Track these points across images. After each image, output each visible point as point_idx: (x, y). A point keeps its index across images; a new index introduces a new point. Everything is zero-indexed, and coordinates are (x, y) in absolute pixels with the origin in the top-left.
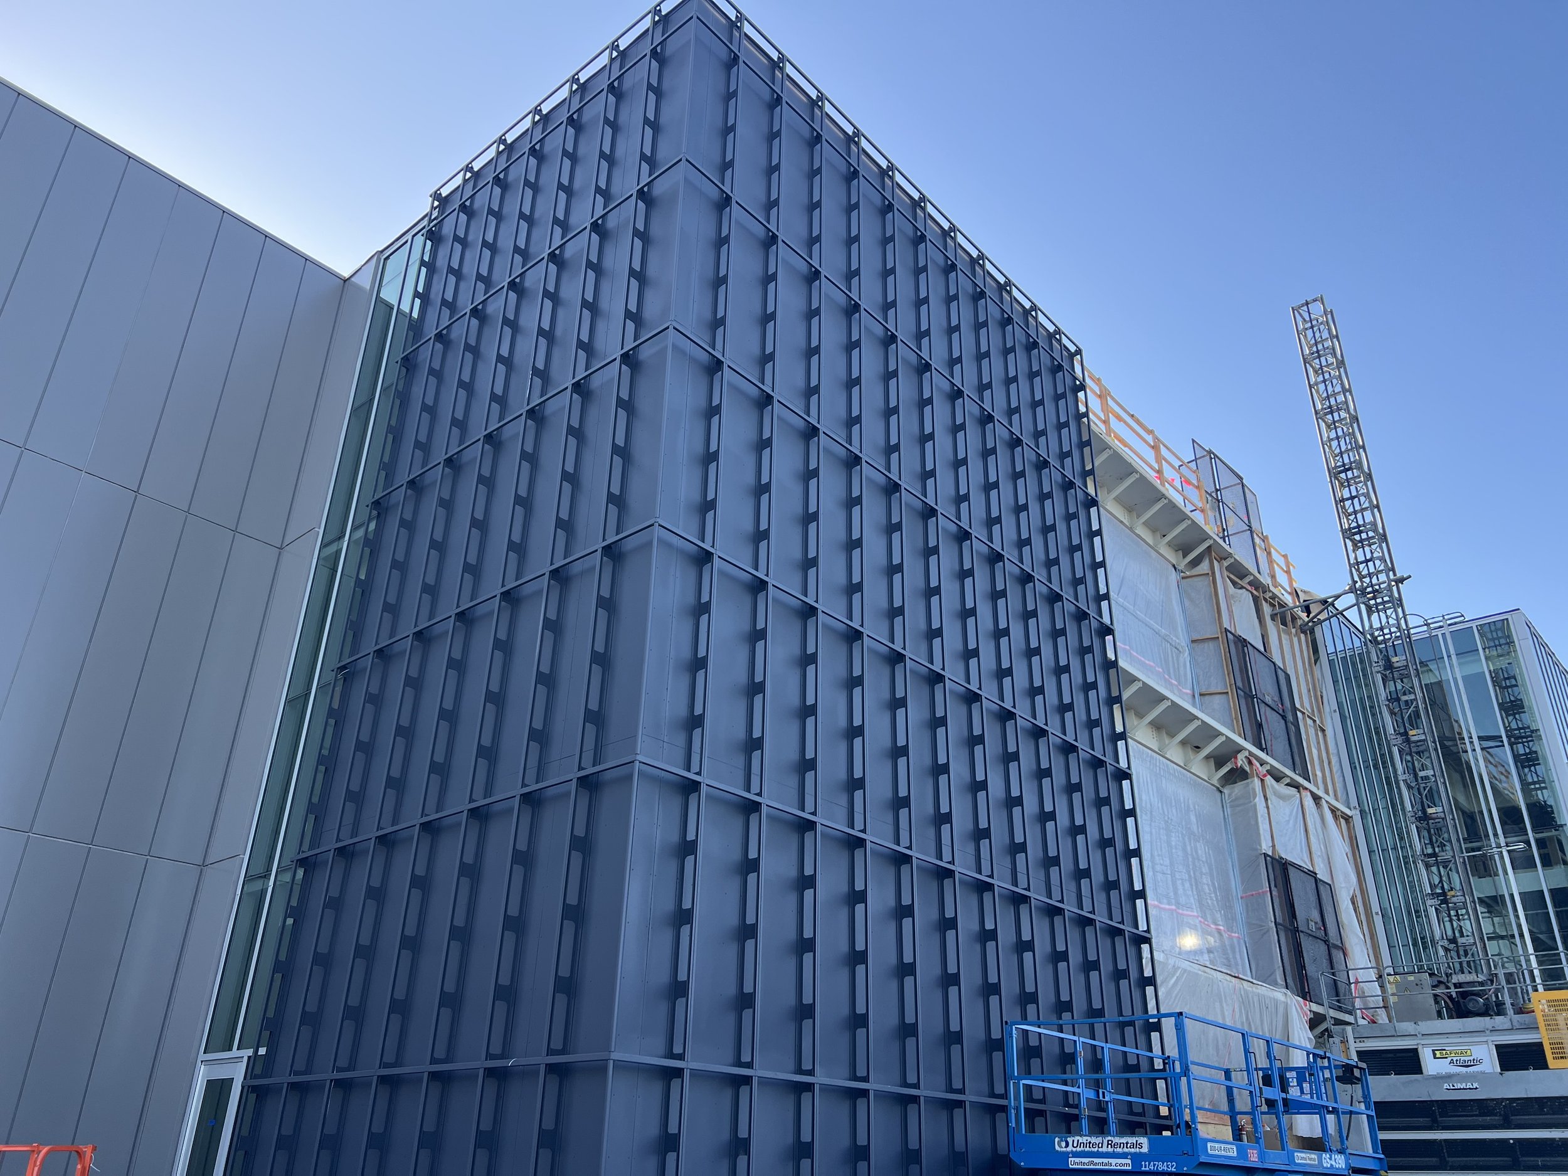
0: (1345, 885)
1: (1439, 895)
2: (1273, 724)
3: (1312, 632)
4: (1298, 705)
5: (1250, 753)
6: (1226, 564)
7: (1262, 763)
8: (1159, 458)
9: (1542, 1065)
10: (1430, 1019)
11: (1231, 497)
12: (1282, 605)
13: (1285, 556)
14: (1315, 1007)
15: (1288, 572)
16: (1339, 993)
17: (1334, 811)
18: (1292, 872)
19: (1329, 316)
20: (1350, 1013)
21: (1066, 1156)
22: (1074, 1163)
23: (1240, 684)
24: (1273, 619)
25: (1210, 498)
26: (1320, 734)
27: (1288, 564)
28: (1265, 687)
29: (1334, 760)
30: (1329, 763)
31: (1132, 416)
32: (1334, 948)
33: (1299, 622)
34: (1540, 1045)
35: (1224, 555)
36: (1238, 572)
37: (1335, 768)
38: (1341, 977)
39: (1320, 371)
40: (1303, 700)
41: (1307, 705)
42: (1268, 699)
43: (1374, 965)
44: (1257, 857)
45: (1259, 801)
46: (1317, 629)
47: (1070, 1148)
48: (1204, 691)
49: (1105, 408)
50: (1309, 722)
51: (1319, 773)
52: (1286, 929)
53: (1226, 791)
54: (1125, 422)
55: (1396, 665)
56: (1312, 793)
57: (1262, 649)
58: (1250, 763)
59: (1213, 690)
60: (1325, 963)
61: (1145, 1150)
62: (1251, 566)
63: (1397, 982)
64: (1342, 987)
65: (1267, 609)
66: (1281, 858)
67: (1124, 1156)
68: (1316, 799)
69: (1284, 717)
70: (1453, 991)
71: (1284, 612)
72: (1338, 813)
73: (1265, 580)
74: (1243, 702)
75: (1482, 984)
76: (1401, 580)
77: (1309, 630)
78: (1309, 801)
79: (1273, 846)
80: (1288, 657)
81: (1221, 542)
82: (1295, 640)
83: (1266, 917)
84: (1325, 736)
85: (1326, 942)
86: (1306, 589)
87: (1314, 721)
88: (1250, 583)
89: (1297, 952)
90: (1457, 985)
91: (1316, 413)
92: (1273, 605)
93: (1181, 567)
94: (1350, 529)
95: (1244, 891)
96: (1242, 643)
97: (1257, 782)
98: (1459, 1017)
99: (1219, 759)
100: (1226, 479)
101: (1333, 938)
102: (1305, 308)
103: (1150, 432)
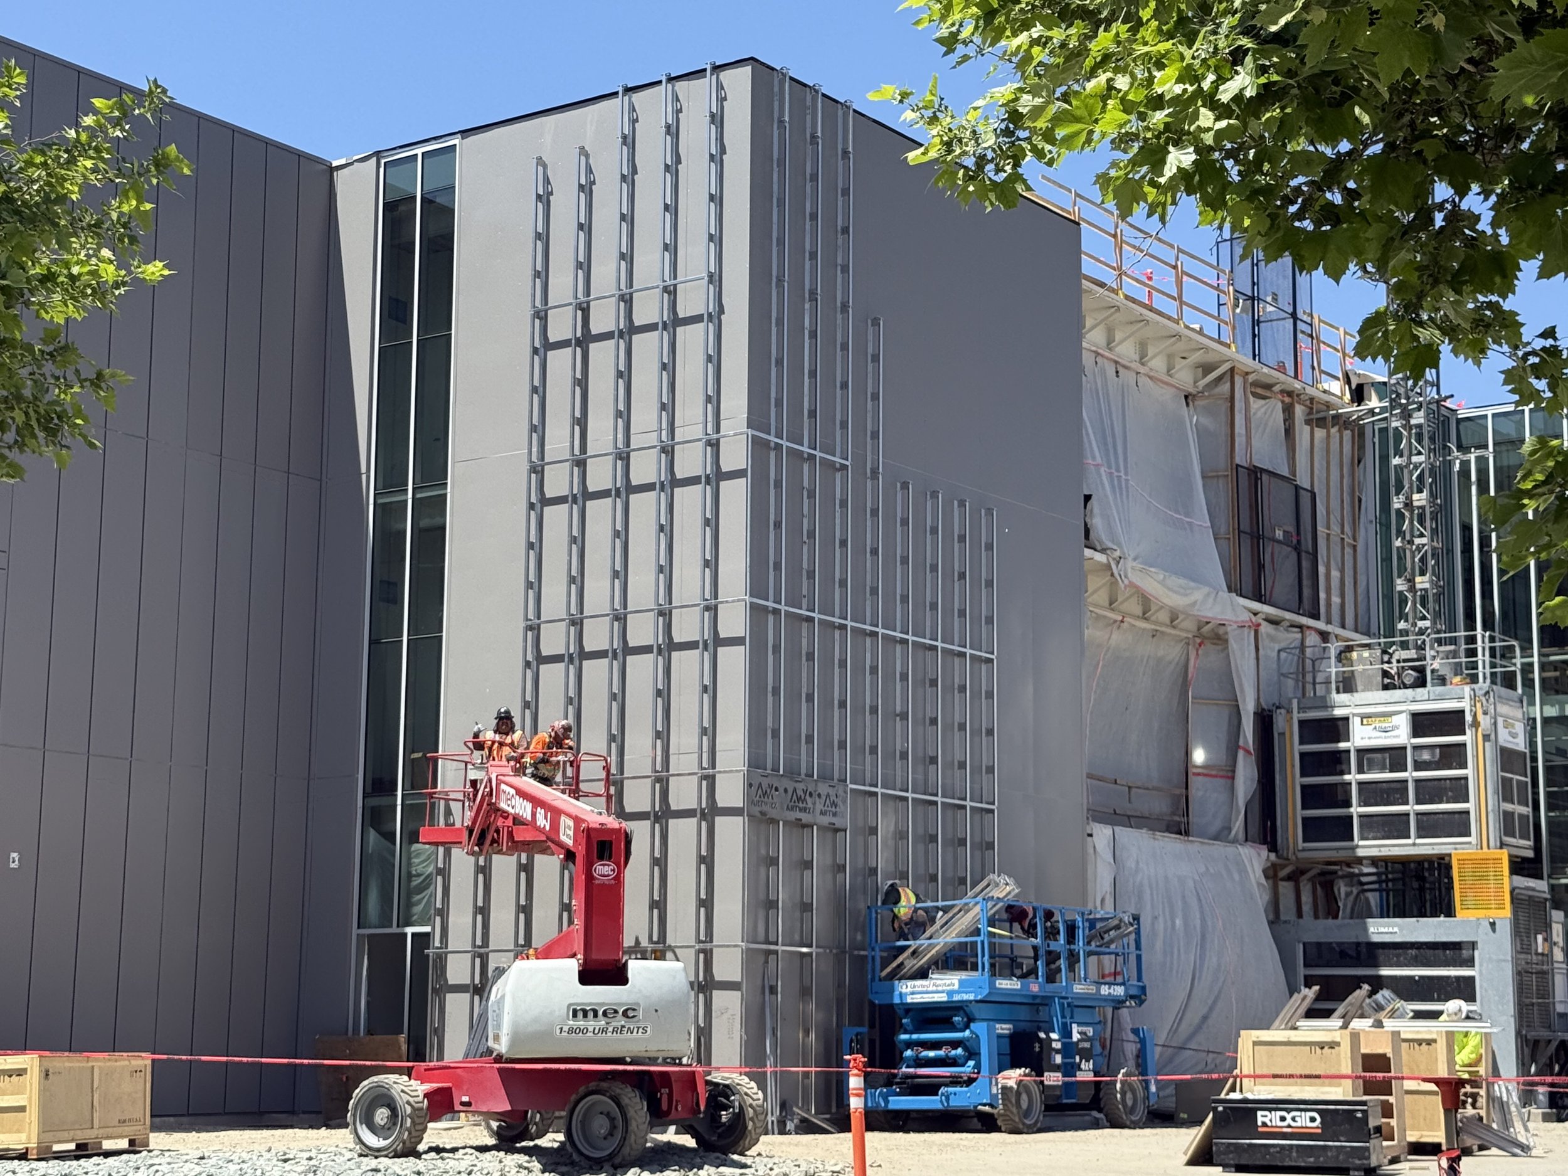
2: (1280, 561)
3: (1360, 425)
4: (1321, 526)
6: (1251, 379)
7: (1256, 613)
22: (909, 1000)
23: (1245, 527)
24: (1308, 424)
26: (1348, 551)
28: (1277, 516)
30: (1354, 583)
33: (1342, 419)
35: (1248, 370)
36: (1265, 384)
37: (1361, 588)
42: (1279, 534)
50: (1335, 539)
56: (1318, 631)
57: (1284, 472)
68: (1323, 634)
69: (1297, 549)
71: (1323, 417)
74: (1245, 544)
77: (1355, 426)
80: (1319, 468)
81: (1245, 359)
84: (1354, 551)
87: (1342, 538)
88: (1281, 392)
92: (1309, 407)
93: (1199, 388)
96: (1256, 473)
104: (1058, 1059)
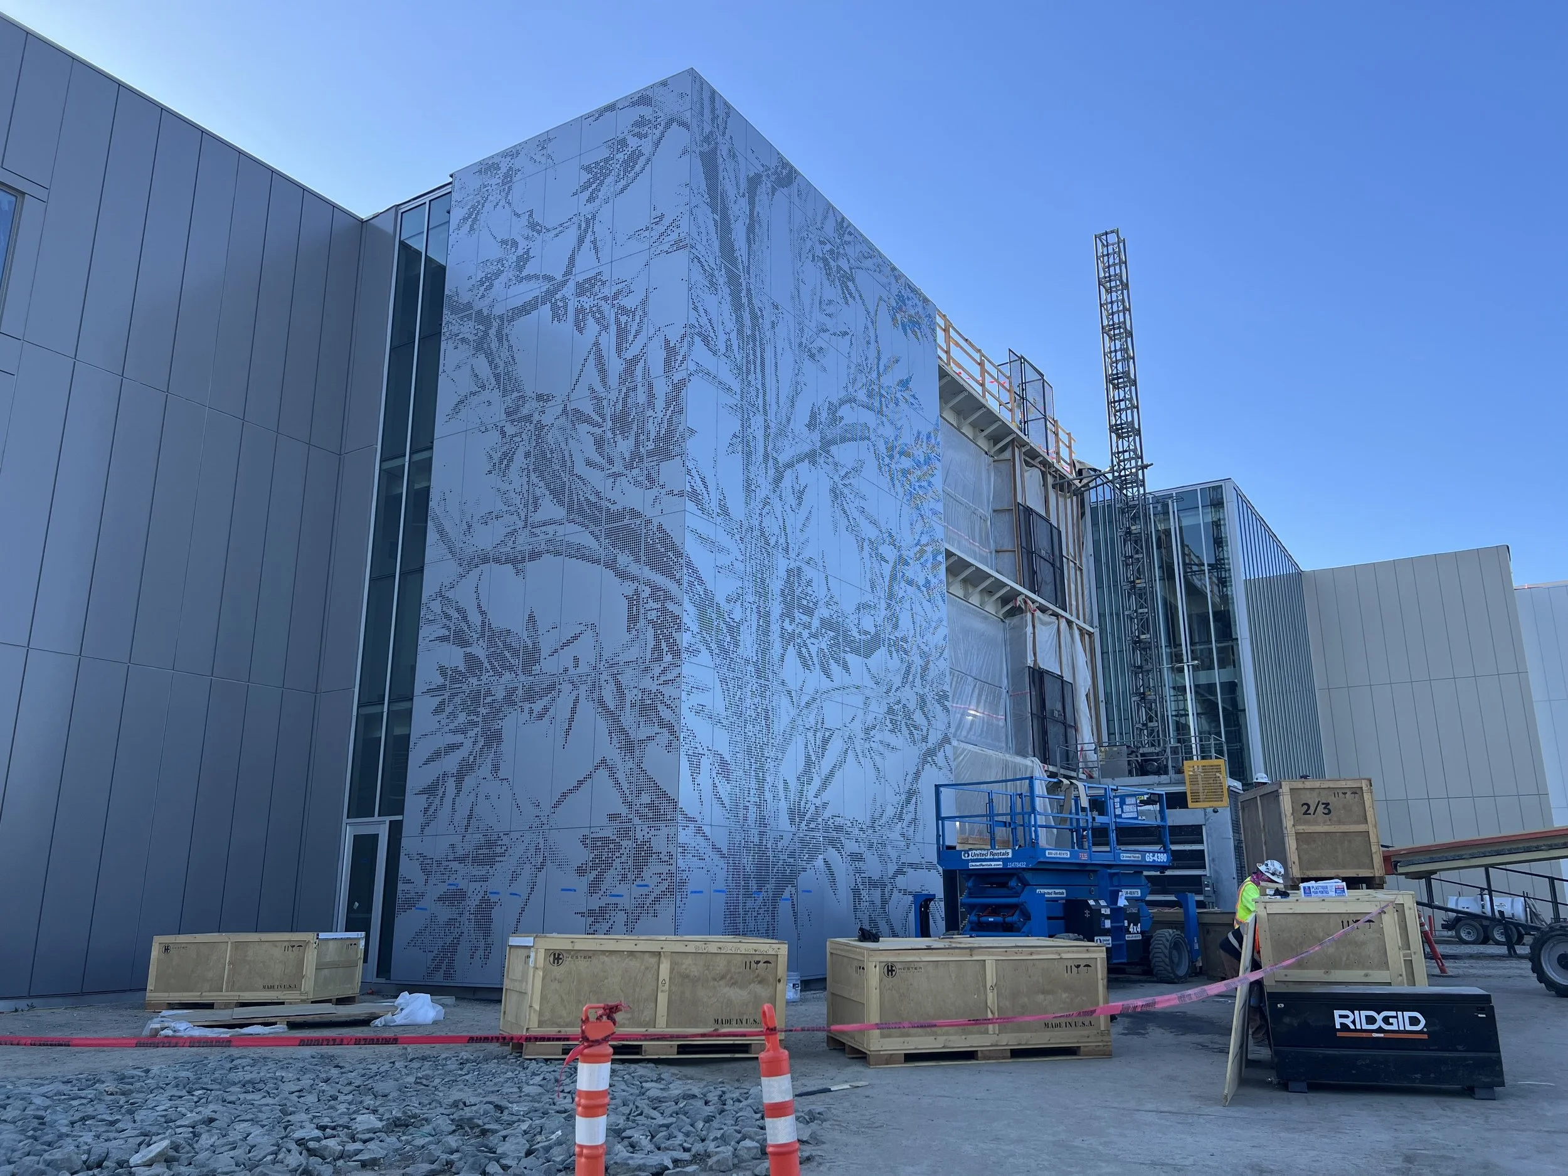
0: (1083, 683)
1: (1141, 694)
2: (1045, 572)
3: (1082, 494)
4: (1064, 553)
5: (1026, 596)
6: (1024, 450)
7: (1034, 602)
8: (983, 371)
9: (1184, 805)
10: (1124, 776)
11: (1032, 394)
12: (1062, 477)
13: (1069, 434)
14: (1051, 768)
15: (1070, 447)
16: (1069, 759)
17: (1081, 629)
18: (1046, 678)
19: (1121, 245)
20: (1074, 770)
21: (968, 861)
22: (972, 866)
23: (1024, 545)
24: (1054, 487)
25: (1017, 397)
26: (1078, 572)
27: (1070, 439)
28: (1042, 542)
29: (1086, 592)
30: (1083, 593)
31: (966, 340)
32: (1069, 726)
33: (1073, 488)
34: (1185, 793)
35: (1023, 444)
36: (1032, 455)
37: (1086, 597)
38: (1072, 748)
39: (1109, 291)
40: (1068, 547)
41: (1071, 550)
42: (1043, 553)
43: (1096, 741)
44: (1024, 669)
45: (1029, 629)
46: (1086, 494)
47: (970, 857)
48: (999, 549)
49: (948, 338)
50: (1072, 564)
51: (1074, 603)
52: (1038, 717)
53: (1007, 621)
54: (961, 348)
55: (1134, 532)
56: (1067, 619)
57: (1044, 515)
58: (1025, 602)
59: (1005, 548)
60: (1062, 738)
61: (1010, 856)
62: (1042, 451)
63: (1106, 751)
64: (1071, 755)
65: (1050, 480)
66: (1040, 668)
67: (998, 860)
68: (1069, 623)
69: (1053, 565)
70: (1139, 759)
71: (1063, 483)
72: (1084, 631)
73: (1052, 459)
74: (1025, 556)
75: (1157, 754)
76: (1146, 467)
77: (1080, 494)
78: (1063, 624)
79: (1035, 661)
80: (1062, 515)
81: (1022, 435)
82: (1069, 501)
83: (1026, 709)
84: (1081, 573)
85: (1064, 724)
86: (1082, 460)
87: (1075, 564)
88: (1040, 463)
89: (1044, 733)
90: (1143, 755)
91: (1103, 328)
92: (1055, 477)
93: (992, 453)
94: (1116, 425)
95: (1013, 691)
96: (1029, 511)
97: (1029, 615)
98: (1142, 775)
99: (1004, 601)
100: (1031, 375)
101: (1070, 722)
102: (1104, 237)
103: (979, 351)
104: (1108, 924)
